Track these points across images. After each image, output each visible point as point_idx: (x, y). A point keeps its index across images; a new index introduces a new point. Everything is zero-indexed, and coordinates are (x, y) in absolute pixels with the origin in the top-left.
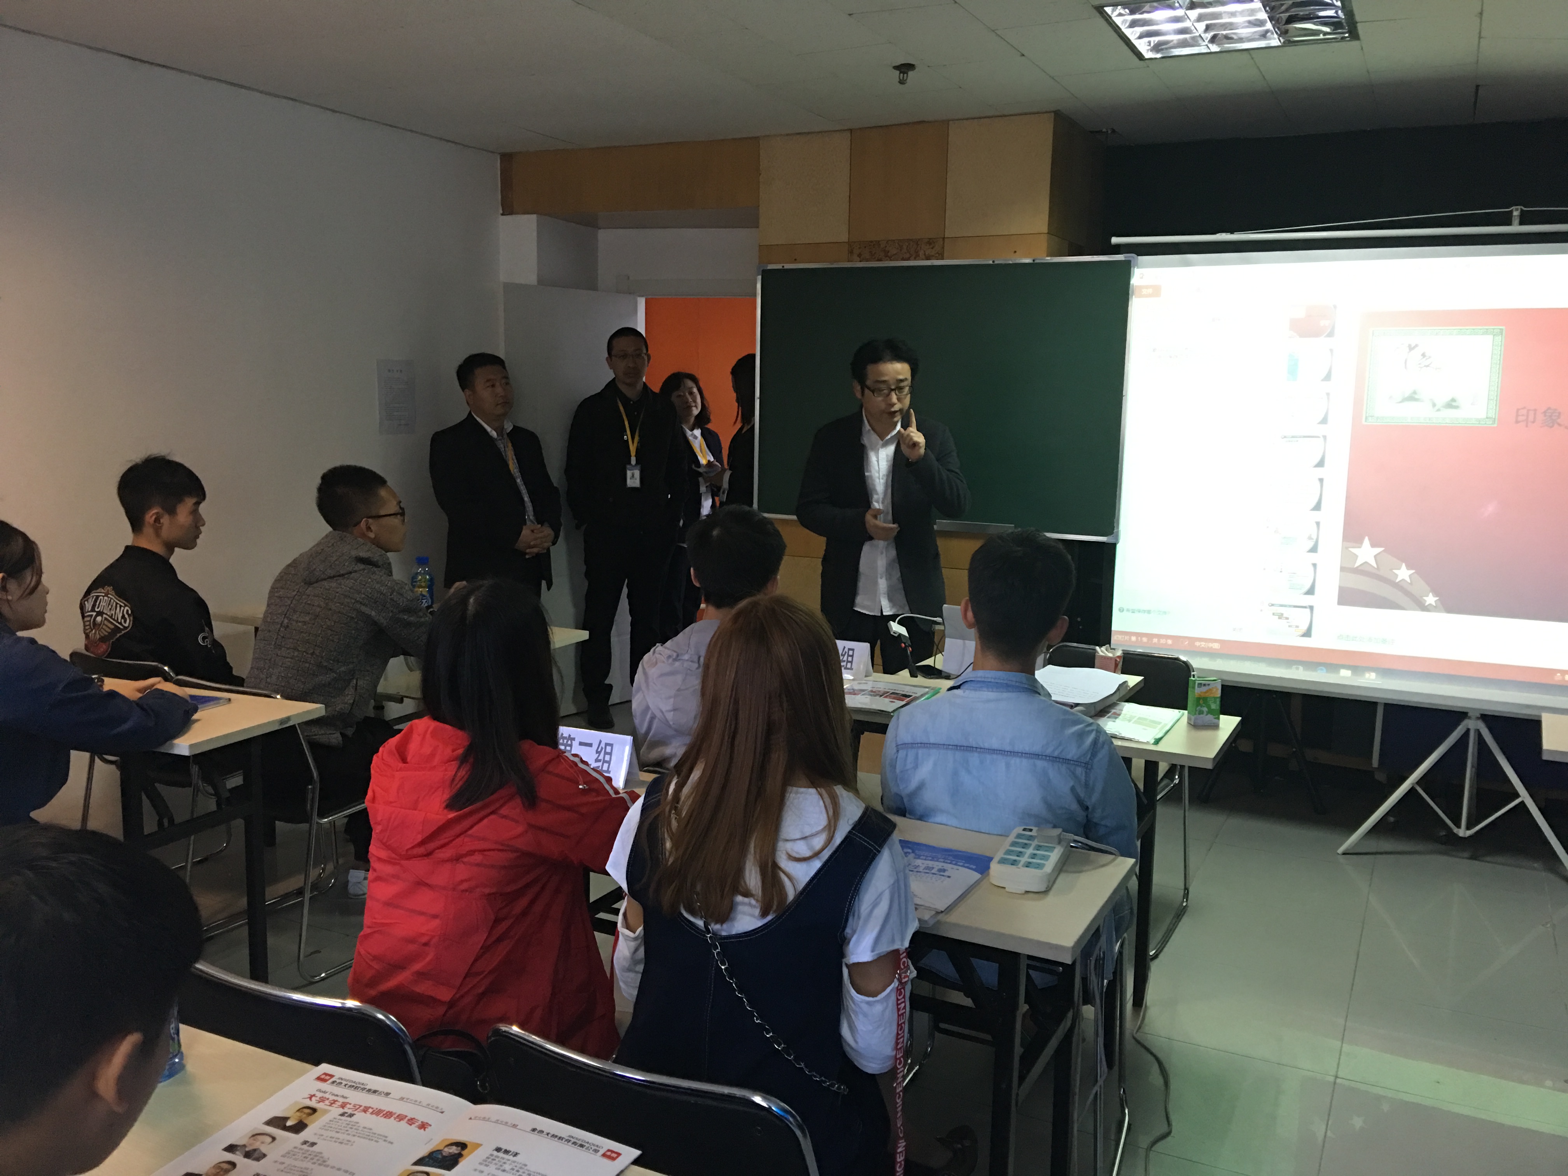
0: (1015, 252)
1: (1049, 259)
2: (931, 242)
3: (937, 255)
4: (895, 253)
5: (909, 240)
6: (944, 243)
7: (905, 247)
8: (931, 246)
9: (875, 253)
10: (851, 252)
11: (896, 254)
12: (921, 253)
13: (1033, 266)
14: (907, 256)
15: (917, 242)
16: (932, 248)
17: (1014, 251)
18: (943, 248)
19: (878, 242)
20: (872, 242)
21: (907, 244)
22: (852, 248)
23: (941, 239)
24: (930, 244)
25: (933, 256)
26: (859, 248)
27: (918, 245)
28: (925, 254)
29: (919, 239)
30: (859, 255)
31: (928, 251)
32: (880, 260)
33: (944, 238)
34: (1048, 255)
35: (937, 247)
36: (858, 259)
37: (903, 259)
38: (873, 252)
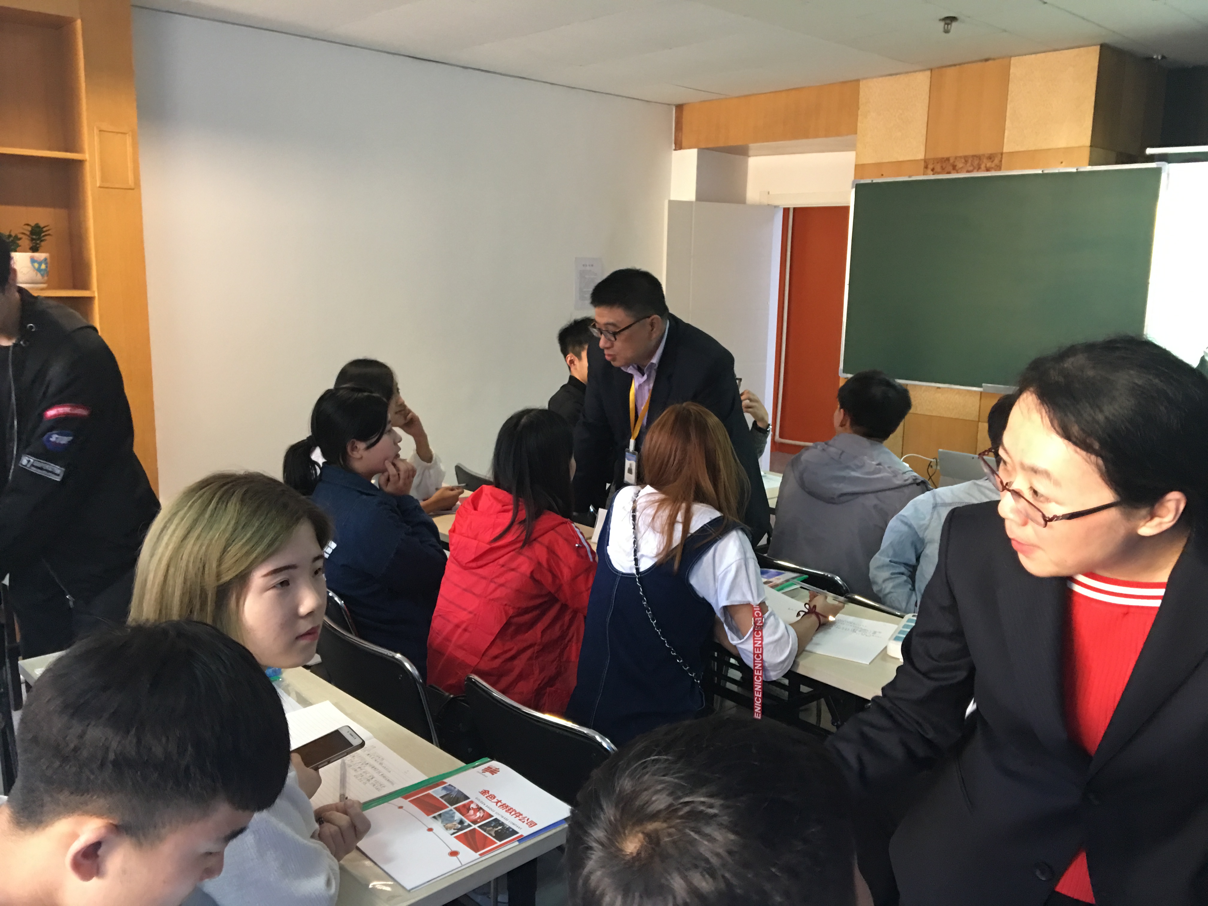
0: (1062, 163)
1: (1090, 168)
2: (991, 157)
3: (995, 167)
4: (961, 167)
5: (972, 156)
6: (1001, 157)
7: (969, 161)
8: (991, 160)
10: (926, 167)
12: (983, 166)
13: (1078, 173)
14: (971, 168)
15: (979, 157)
16: (992, 162)
17: (1060, 162)
18: (1001, 161)
19: (948, 159)
20: (943, 159)
21: (971, 159)
22: (926, 164)
23: (1000, 155)
25: (992, 168)
26: (933, 164)
27: (979, 159)
28: (985, 167)
29: (981, 155)
30: (933, 170)
31: (989, 165)
32: (949, 173)
33: (1002, 154)
34: (1089, 165)
35: (996, 161)
36: (932, 173)
37: (968, 172)
38: (944, 167)
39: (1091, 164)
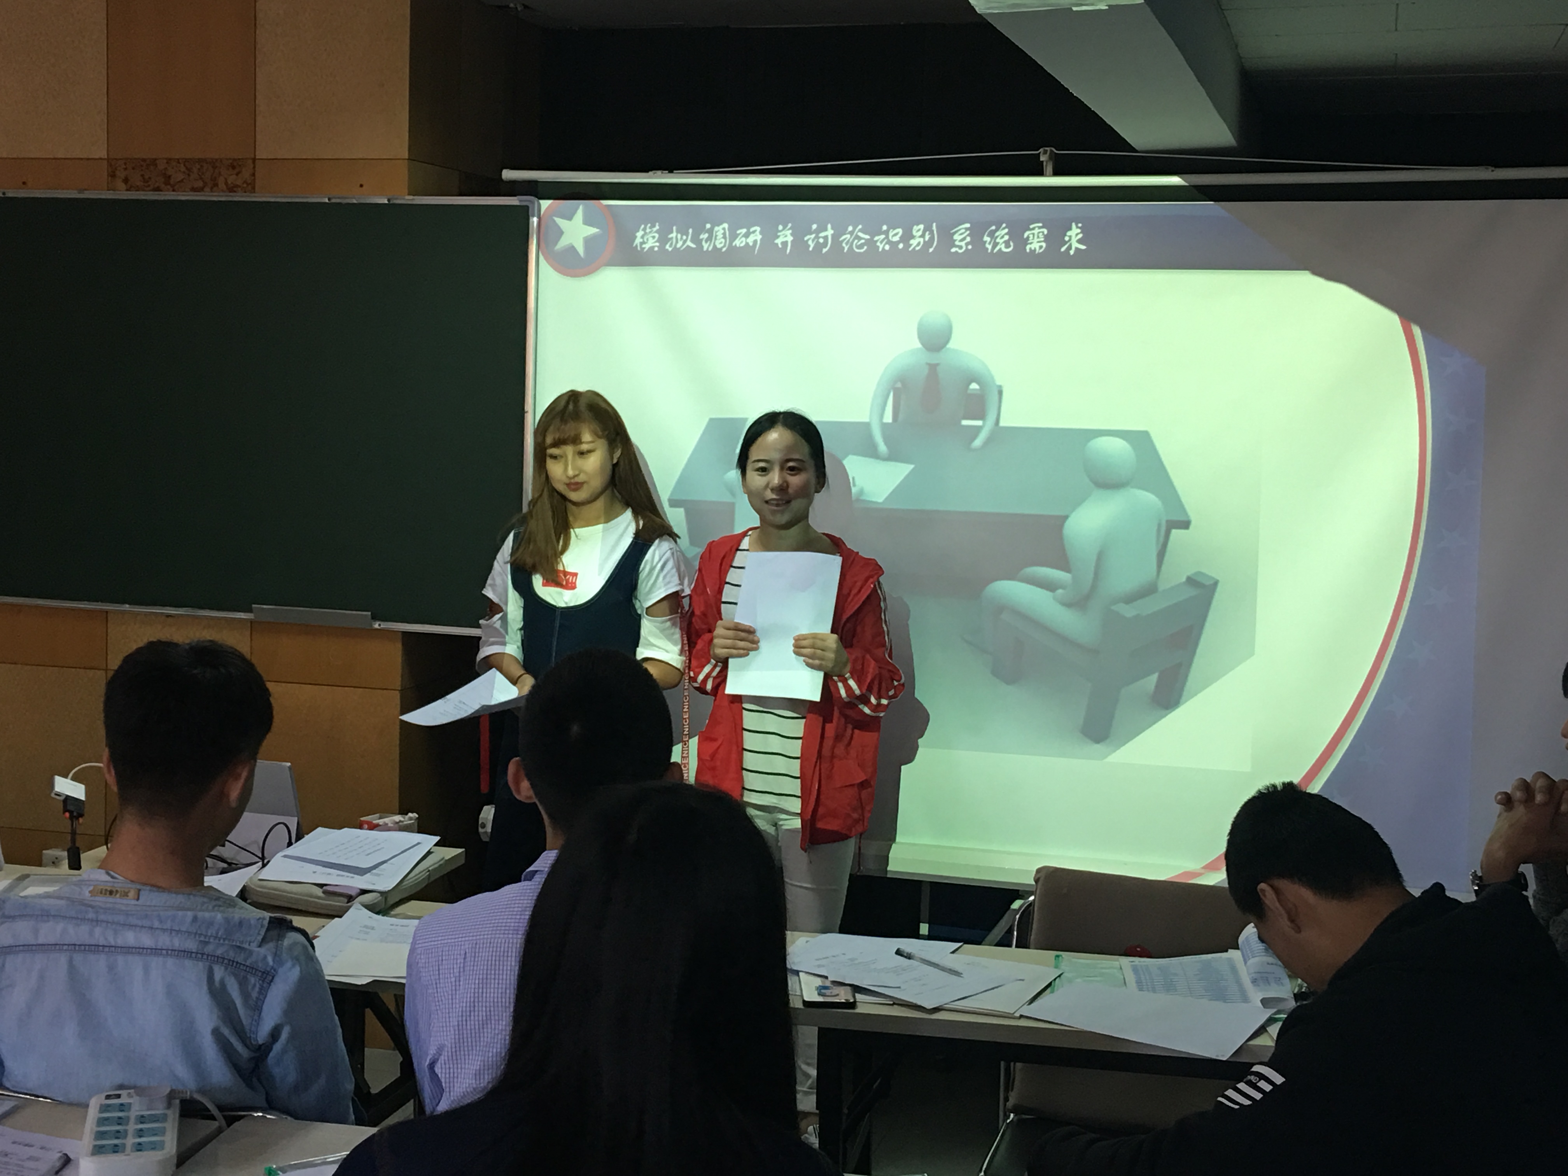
0: (361, 186)
1: (409, 199)
2: (235, 165)
3: (245, 185)
4: (179, 179)
5: (200, 161)
6: (254, 167)
7: (195, 170)
8: (235, 172)
9: (150, 178)
10: (113, 175)
11: (182, 181)
12: (221, 182)
13: (390, 206)
14: (200, 184)
15: (214, 163)
16: (237, 175)
17: (359, 185)
18: (254, 175)
19: (154, 162)
20: (144, 160)
21: (198, 166)
22: (112, 166)
23: (250, 162)
24: (234, 168)
25: (239, 186)
26: (126, 169)
27: (215, 167)
28: (226, 184)
29: (217, 160)
30: (126, 180)
31: (231, 179)
32: (158, 189)
33: (254, 160)
34: (409, 194)
35: (246, 174)
36: (124, 186)
37: (194, 190)
38: (146, 177)
39: (413, 192)
